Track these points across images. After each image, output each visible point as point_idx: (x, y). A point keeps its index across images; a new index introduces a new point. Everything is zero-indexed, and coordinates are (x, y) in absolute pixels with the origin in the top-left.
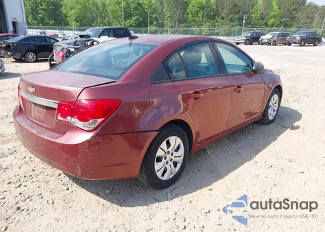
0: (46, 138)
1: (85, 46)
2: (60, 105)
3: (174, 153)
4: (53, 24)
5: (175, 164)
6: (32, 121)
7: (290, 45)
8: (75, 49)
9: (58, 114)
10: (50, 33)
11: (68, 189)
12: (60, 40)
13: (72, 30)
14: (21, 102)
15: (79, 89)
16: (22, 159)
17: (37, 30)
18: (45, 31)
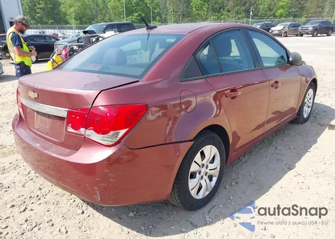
0: (54, 155)
1: (90, 43)
2: (69, 113)
3: (210, 165)
4: (52, 23)
5: (211, 178)
6: (35, 133)
7: (302, 35)
8: (79, 46)
9: (67, 125)
10: (49, 32)
11: (83, 213)
12: (61, 39)
13: (72, 28)
14: (21, 110)
15: (94, 93)
16: (26, 175)
17: (35, 30)
18: (44, 30)
